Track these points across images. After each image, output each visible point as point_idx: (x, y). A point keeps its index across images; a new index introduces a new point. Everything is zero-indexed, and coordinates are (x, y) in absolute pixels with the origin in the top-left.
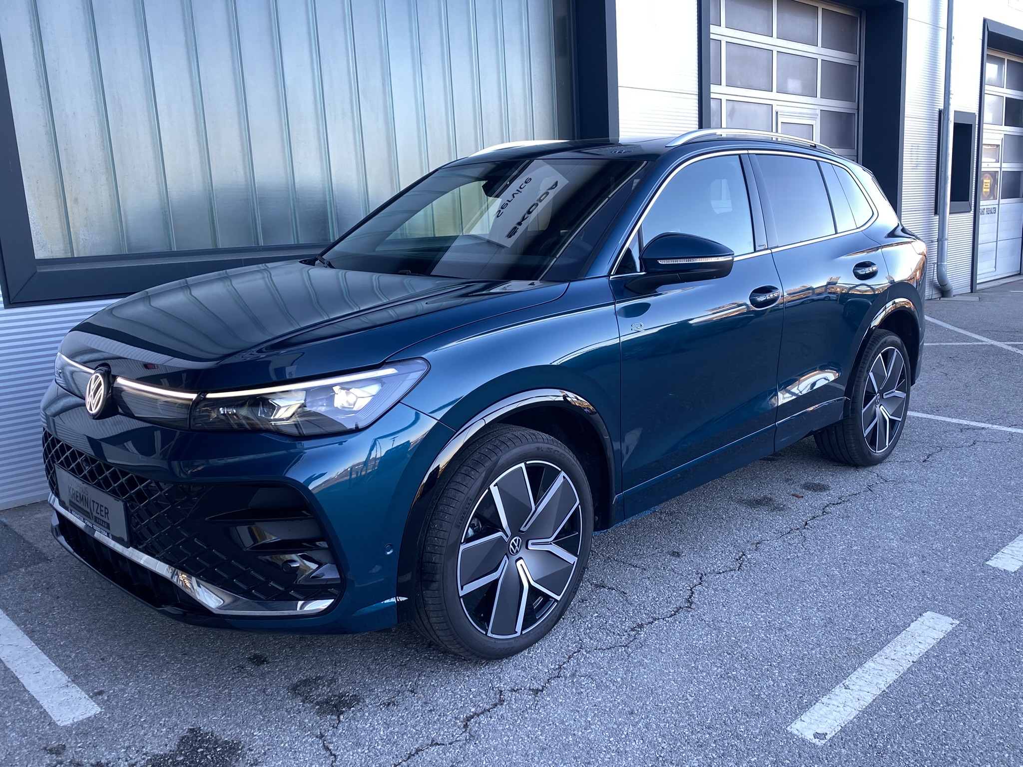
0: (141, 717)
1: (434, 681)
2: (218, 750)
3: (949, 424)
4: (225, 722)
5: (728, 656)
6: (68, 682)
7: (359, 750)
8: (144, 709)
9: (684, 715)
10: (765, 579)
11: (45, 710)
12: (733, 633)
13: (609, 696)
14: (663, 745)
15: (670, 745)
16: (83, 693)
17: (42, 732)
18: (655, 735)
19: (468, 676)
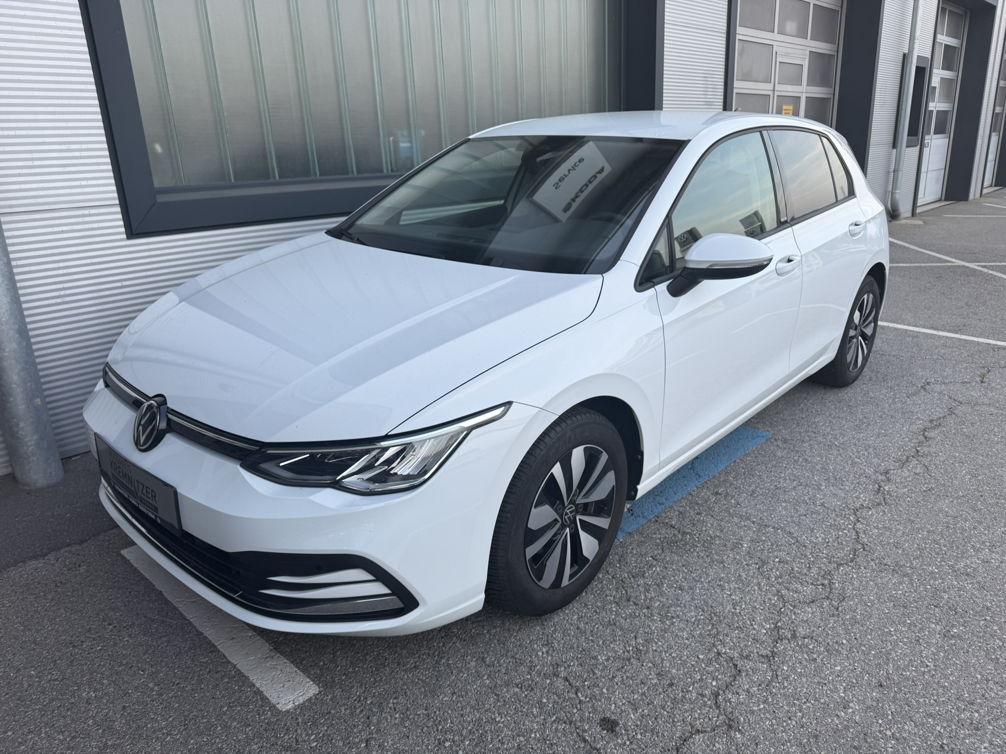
0: (366, 698)
1: (654, 645)
2: (467, 743)
3: (978, 343)
4: (459, 705)
5: (937, 609)
6: (271, 650)
7: (619, 741)
8: (366, 688)
9: (935, 686)
10: (918, 515)
11: (258, 688)
12: (925, 580)
13: (846, 664)
14: (938, 728)
15: (945, 727)
16: (292, 665)
17: (265, 719)
18: (922, 715)
19: (687, 639)
